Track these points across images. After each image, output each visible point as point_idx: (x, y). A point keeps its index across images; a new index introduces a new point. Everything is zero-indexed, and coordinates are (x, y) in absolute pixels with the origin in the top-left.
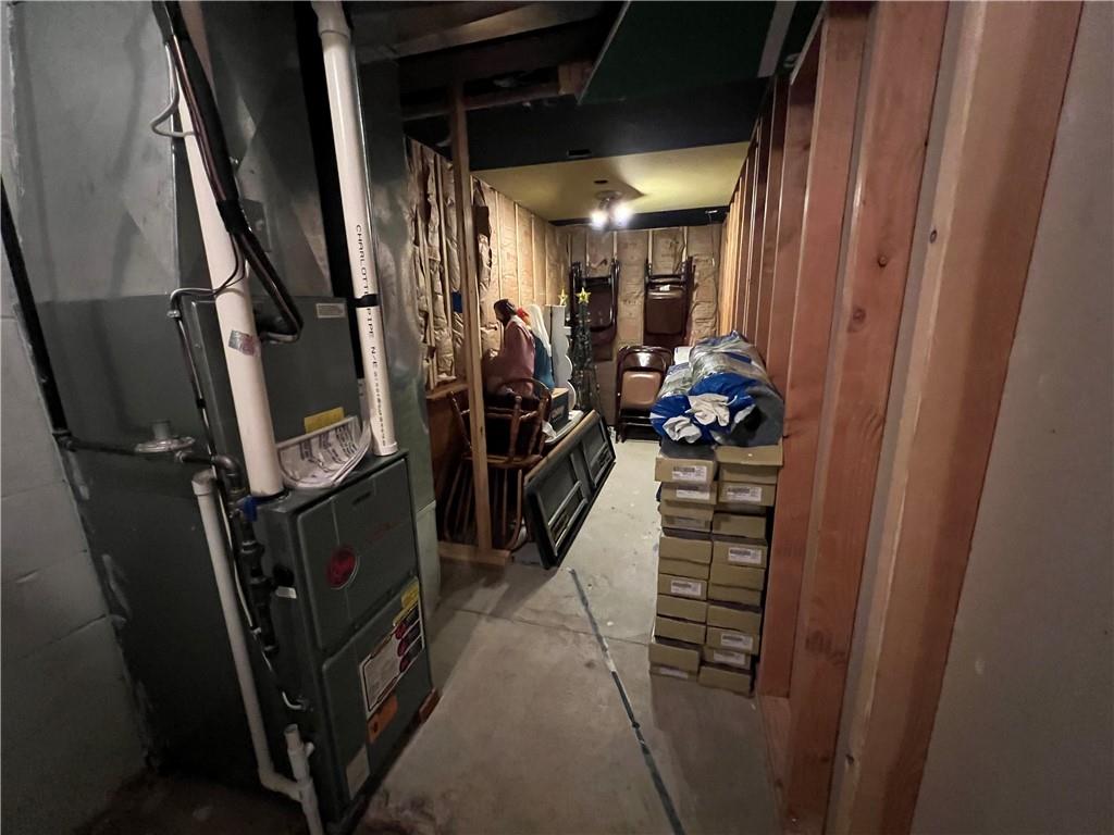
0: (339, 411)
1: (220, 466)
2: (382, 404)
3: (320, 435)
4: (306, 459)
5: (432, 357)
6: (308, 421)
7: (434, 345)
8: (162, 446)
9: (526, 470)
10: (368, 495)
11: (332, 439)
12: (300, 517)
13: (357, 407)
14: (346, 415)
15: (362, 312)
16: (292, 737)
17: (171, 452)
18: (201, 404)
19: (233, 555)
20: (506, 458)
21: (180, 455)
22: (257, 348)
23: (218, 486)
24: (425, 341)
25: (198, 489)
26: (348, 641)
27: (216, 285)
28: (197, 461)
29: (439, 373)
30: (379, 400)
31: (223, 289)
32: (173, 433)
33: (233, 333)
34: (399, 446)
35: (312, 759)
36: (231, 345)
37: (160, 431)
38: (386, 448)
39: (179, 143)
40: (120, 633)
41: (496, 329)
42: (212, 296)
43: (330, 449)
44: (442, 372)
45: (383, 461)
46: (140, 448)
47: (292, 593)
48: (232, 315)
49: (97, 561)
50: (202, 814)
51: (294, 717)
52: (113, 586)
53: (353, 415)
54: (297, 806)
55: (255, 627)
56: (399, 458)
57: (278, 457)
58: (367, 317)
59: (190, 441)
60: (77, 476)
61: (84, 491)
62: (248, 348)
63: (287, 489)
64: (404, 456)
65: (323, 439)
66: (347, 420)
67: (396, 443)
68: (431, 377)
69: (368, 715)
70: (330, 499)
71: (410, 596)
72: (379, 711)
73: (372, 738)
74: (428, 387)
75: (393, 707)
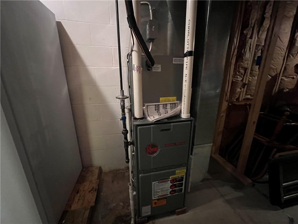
0: (175, 98)
2: (186, 98)
3: (164, 104)
4: (156, 111)
5: (244, 88)
6: (161, 99)
7: (247, 83)
9: (279, 151)
10: (169, 130)
11: (169, 106)
12: (139, 127)
16: (131, 187)
20: (268, 140)
24: (242, 81)
25: (126, 110)
26: (151, 173)
29: (246, 94)
30: (185, 96)
33: (134, 66)
38: (185, 115)
41: (293, 78)
43: (166, 110)
44: (248, 95)
58: (186, 61)
62: (137, 71)
63: (142, 118)
64: (191, 121)
65: (165, 106)
66: (177, 102)
67: (189, 115)
68: (241, 96)
69: (153, 198)
70: (152, 126)
71: (180, 172)
72: (158, 200)
73: (154, 206)
74: (238, 99)
75: (164, 202)
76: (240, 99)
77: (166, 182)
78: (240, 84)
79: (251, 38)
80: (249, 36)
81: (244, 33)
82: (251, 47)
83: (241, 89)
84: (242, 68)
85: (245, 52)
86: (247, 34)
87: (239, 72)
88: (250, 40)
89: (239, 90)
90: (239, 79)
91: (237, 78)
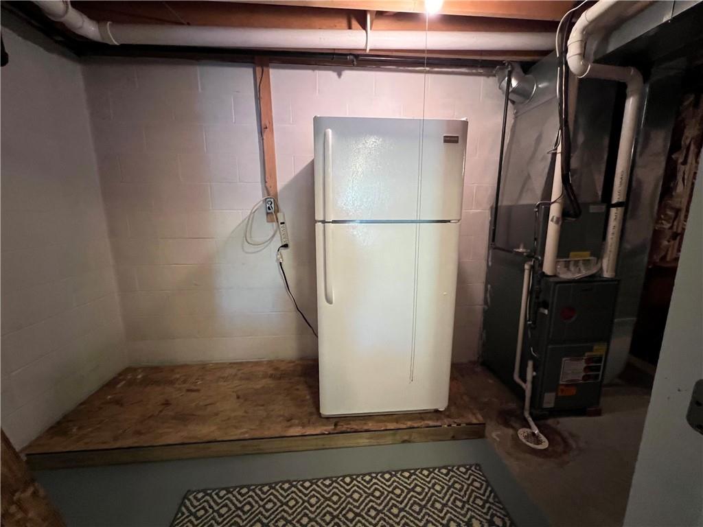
0: (588, 253)
1: (537, 259)
2: (612, 253)
3: (575, 261)
4: (566, 268)
8: (521, 250)
10: (591, 289)
11: (581, 263)
12: (558, 285)
13: (598, 254)
14: (591, 255)
15: (613, 211)
16: (530, 363)
17: (523, 253)
18: (535, 239)
19: (530, 293)
21: (525, 254)
22: (560, 223)
23: (532, 267)
25: (527, 267)
27: (552, 201)
28: (529, 257)
30: (610, 251)
31: (555, 202)
32: (524, 247)
33: (553, 217)
34: (616, 276)
35: (534, 377)
36: (552, 220)
37: (522, 246)
38: (607, 274)
39: (554, 155)
40: (485, 312)
42: (550, 204)
43: (578, 267)
45: (602, 279)
46: (515, 250)
47: (546, 312)
48: (555, 211)
49: (486, 287)
50: (491, 381)
51: (532, 358)
52: (488, 296)
53: (594, 256)
54: (523, 391)
55: (529, 321)
56: (615, 280)
57: (556, 263)
58: (614, 212)
59: (529, 251)
60: (490, 259)
61: (490, 264)
62: (557, 222)
63: (555, 276)
64: (617, 280)
65: (576, 263)
66: (591, 258)
67: (614, 274)
68: (670, 252)
69: (561, 383)
70: (572, 284)
71: (598, 350)
72: (566, 385)
73: (560, 394)
74: (664, 258)
75: (573, 391)
76: (668, 258)
77: (578, 360)
78: (669, 234)
79: (685, 163)
80: (681, 160)
81: (673, 159)
82: (686, 177)
83: (669, 242)
84: (672, 209)
85: (676, 186)
86: (677, 159)
87: (666, 215)
88: (683, 166)
89: (665, 243)
90: (665, 226)
91: (662, 223)
